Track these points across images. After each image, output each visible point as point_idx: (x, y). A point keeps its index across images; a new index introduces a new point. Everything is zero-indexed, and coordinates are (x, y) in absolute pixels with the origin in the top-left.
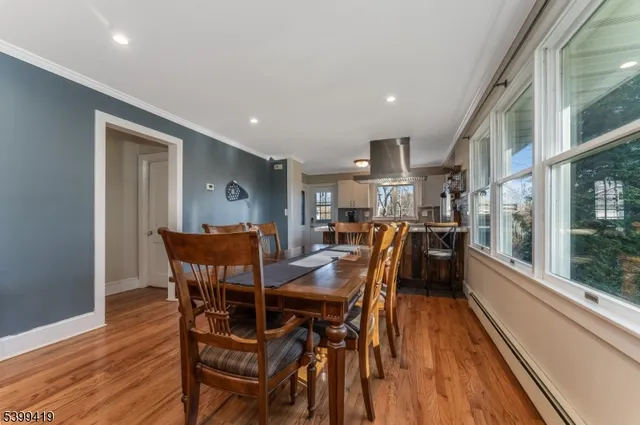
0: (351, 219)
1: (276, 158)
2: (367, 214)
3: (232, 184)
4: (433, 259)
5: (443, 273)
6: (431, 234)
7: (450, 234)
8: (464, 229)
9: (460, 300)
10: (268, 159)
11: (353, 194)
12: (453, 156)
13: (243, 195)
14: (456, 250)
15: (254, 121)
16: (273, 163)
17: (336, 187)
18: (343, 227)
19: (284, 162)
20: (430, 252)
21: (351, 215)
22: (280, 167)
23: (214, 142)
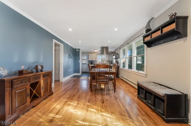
1: (77, 48)
2: (95, 62)
3: (69, 54)
8: (119, 65)
10: (74, 48)
11: (92, 57)
12: (115, 50)
13: (71, 57)
15: (80, 42)
16: (76, 49)
17: (88, 55)
19: (79, 49)
22: (78, 50)
23: (67, 45)
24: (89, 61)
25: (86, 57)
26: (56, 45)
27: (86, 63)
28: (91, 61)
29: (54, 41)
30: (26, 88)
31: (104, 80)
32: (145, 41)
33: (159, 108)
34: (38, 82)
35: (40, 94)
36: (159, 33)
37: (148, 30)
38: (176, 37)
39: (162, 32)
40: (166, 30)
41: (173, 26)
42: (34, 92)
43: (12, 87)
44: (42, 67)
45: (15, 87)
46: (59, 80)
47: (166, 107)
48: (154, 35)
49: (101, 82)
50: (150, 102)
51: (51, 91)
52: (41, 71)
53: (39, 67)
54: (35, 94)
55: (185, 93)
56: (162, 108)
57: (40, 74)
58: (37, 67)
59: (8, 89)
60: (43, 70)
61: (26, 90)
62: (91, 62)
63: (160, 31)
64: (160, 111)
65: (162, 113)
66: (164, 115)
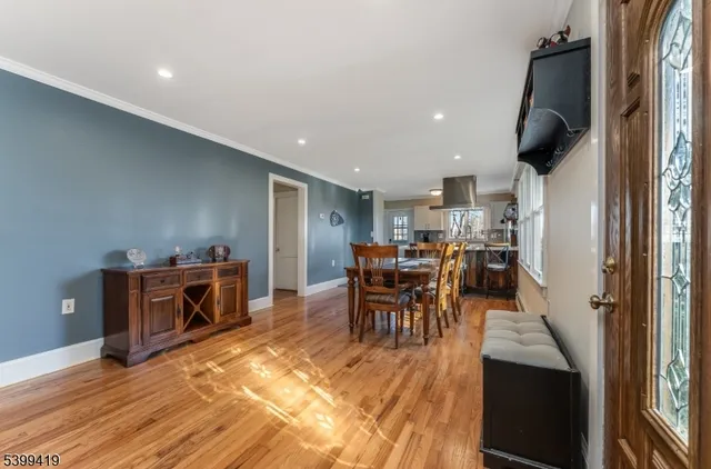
0: (426, 240)
1: (364, 190)
2: (441, 236)
3: (333, 213)
4: (492, 271)
5: (501, 282)
6: (490, 252)
7: (504, 253)
8: (515, 249)
9: (511, 301)
10: (357, 191)
11: (428, 219)
13: (341, 221)
14: (509, 263)
15: (357, 170)
16: (361, 194)
17: (413, 211)
18: (422, 246)
19: (371, 193)
20: (489, 266)
21: (426, 236)
22: (367, 197)
23: (324, 183)
24: (417, 233)
25: (405, 218)
26: (279, 187)
27: (405, 238)
28: (422, 231)
29: (273, 177)
30: (174, 295)
31: (383, 298)
34: (206, 287)
35: (211, 316)
42: (197, 308)
43: (142, 290)
44: (227, 250)
45: (148, 289)
46: (296, 292)
51: (247, 314)
52: (225, 259)
53: (220, 251)
54: (197, 313)
57: (212, 267)
58: (213, 248)
59: (133, 293)
60: (230, 257)
61: (173, 299)
62: (422, 236)
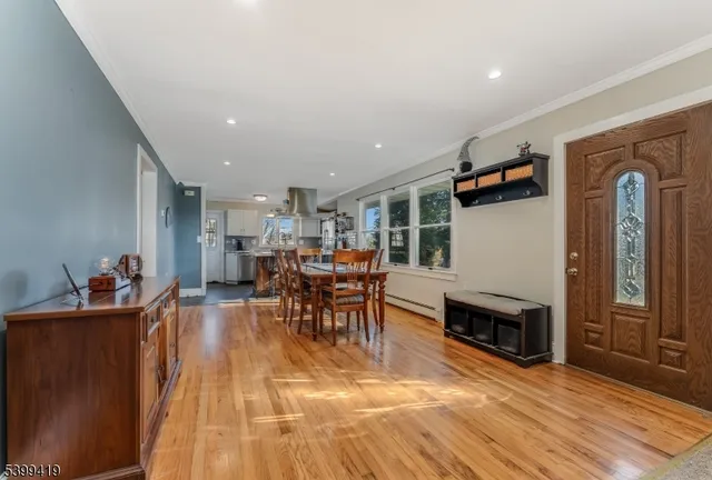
2: (254, 242)
3: (168, 211)
10: (177, 183)
13: (171, 221)
16: (183, 188)
21: (241, 243)
23: (163, 168)
28: (235, 237)
29: (141, 152)
31: (351, 299)
32: (458, 191)
33: (508, 344)
36: (495, 179)
37: (466, 166)
38: (528, 193)
39: (503, 178)
40: (512, 175)
41: (527, 171)
47: (524, 336)
48: (485, 182)
49: (345, 304)
50: (482, 337)
53: (133, 265)
55: (547, 304)
56: (516, 342)
58: (126, 261)
62: (234, 242)
63: (499, 175)
64: (510, 349)
65: (514, 351)
66: (519, 354)
